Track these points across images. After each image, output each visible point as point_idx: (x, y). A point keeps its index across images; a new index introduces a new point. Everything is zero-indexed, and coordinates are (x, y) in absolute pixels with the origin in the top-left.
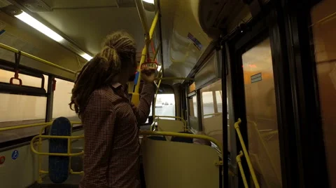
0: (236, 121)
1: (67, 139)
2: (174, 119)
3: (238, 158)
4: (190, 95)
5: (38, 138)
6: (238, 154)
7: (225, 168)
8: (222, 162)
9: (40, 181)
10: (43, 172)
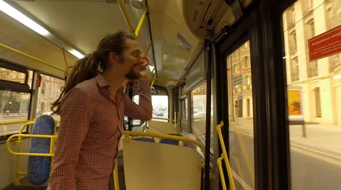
0: (219, 123)
1: (50, 139)
2: (167, 121)
3: (219, 161)
4: (182, 97)
5: (17, 137)
6: (220, 156)
7: (206, 170)
8: (204, 164)
9: (18, 183)
10: (21, 173)
